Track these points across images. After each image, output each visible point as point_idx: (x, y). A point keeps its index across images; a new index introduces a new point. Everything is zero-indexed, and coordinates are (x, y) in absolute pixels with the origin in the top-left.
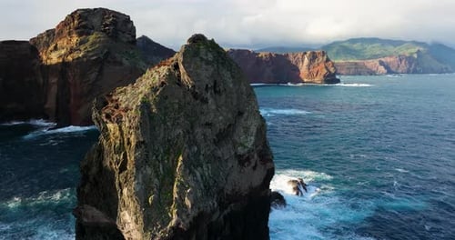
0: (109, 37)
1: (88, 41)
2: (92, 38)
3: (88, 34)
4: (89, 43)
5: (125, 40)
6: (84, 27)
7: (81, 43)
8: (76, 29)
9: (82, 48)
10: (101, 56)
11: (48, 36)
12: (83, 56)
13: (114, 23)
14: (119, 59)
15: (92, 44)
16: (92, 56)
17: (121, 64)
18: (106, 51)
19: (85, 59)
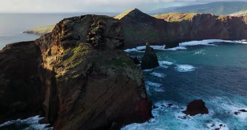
0: (95, 48)
1: (73, 54)
2: (76, 50)
3: (74, 46)
4: (73, 58)
5: (112, 46)
6: (71, 38)
7: (65, 58)
8: (62, 41)
9: (65, 64)
10: (84, 73)
11: (47, 39)
12: (66, 75)
13: (101, 32)
14: (104, 71)
15: (75, 60)
16: (75, 74)
17: (106, 75)
18: (90, 65)
19: (66, 78)
